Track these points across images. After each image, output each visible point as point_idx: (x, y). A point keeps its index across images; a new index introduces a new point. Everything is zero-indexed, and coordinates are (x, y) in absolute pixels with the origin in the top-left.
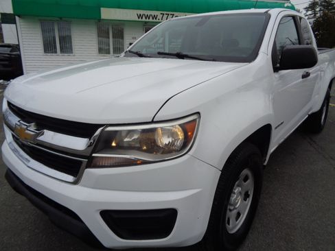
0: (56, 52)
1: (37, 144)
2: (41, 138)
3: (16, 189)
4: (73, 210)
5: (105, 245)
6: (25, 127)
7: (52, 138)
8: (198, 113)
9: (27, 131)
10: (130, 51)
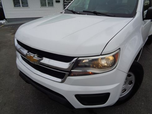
0: (20, 6)
1: (40, 64)
2: (42, 61)
3: (27, 82)
4: (62, 94)
5: (76, 108)
6: (33, 56)
7: (49, 62)
8: (120, 48)
9: (34, 58)
10: (67, 9)
